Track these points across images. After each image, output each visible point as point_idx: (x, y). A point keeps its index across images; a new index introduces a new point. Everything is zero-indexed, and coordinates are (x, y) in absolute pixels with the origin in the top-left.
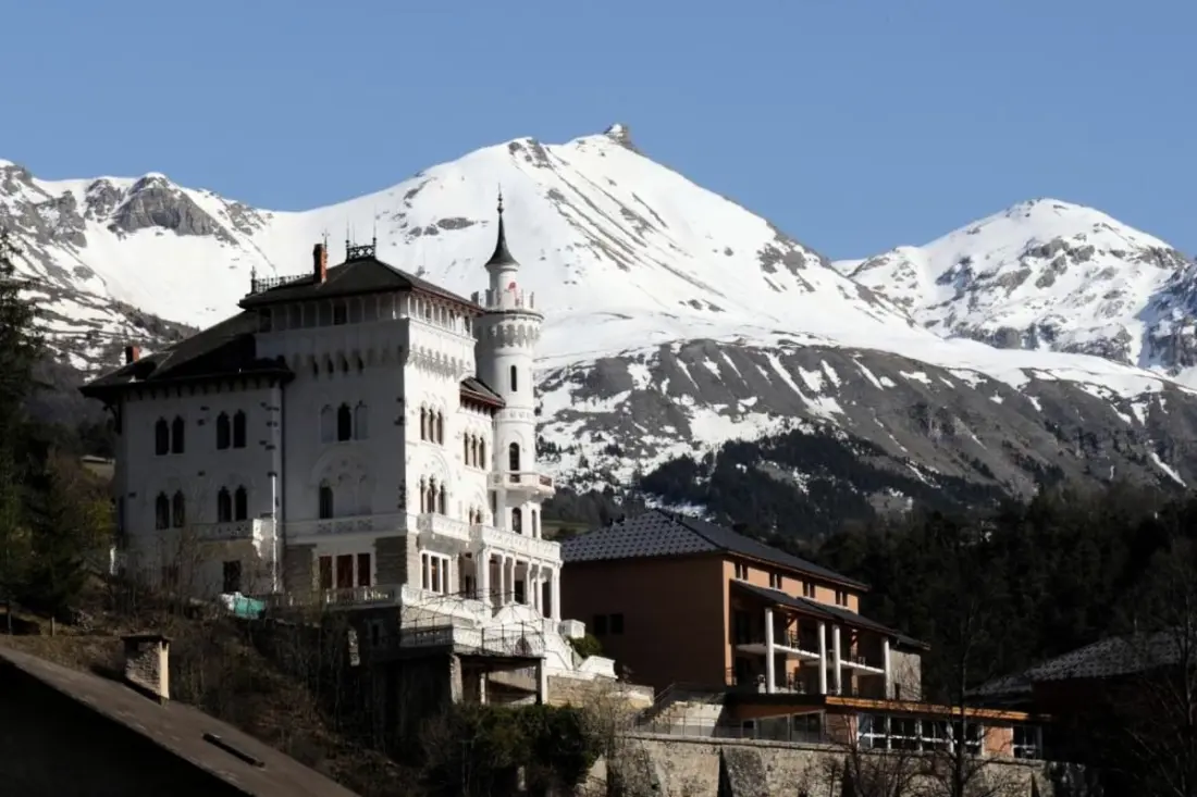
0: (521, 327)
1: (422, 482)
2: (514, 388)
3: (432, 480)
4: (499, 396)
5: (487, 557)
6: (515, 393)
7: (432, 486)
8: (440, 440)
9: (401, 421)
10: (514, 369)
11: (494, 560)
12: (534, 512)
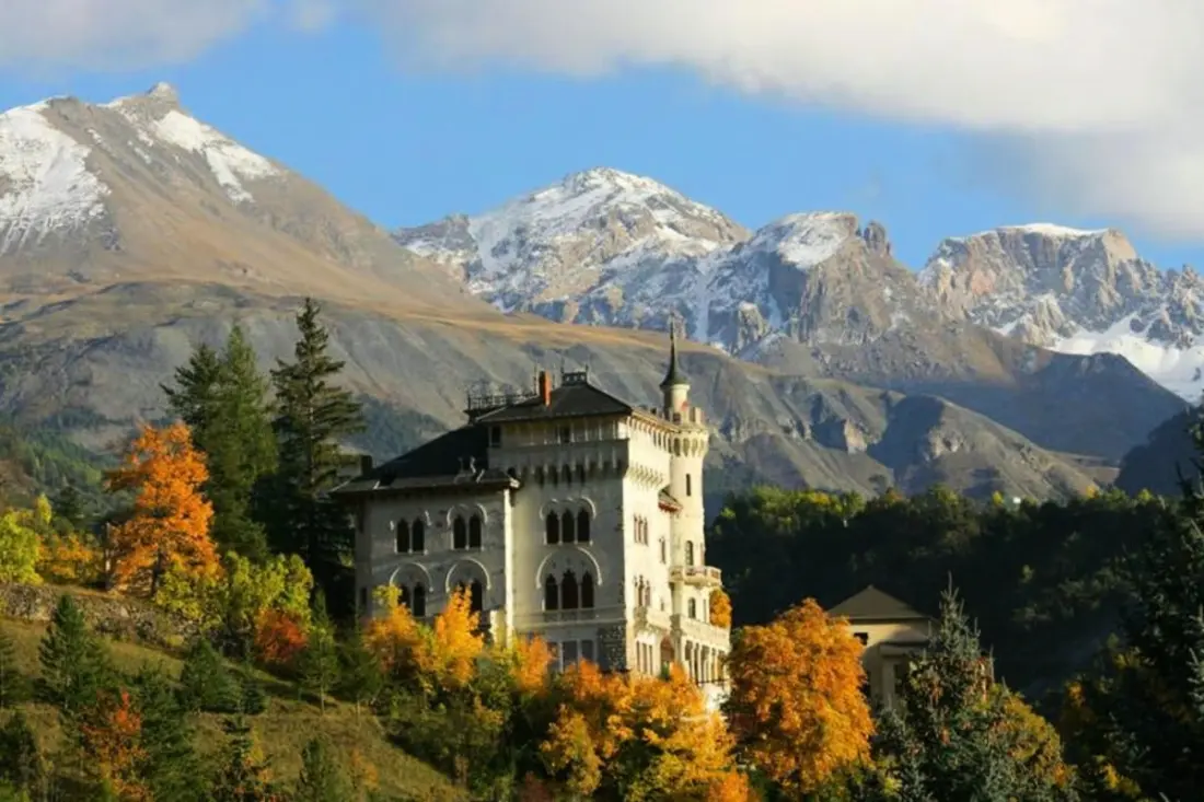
0: (686, 440)
1: (635, 578)
2: (689, 493)
3: (641, 577)
4: (675, 500)
5: (684, 643)
6: (689, 498)
7: (641, 582)
8: (646, 542)
9: (619, 528)
10: (688, 477)
11: (689, 644)
12: (705, 601)
